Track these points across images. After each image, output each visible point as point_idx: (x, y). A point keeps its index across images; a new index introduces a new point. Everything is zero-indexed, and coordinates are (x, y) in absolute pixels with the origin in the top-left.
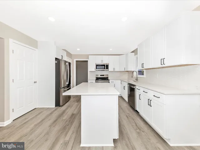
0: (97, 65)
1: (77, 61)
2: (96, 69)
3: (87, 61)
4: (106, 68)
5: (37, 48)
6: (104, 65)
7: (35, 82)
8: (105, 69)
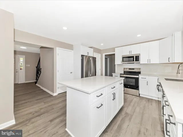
0: (123, 58)
1: (105, 55)
2: (123, 61)
3: (114, 54)
4: (135, 60)
5: (73, 50)
6: (133, 57)
7: (71, 73)
8: (133, 61)
